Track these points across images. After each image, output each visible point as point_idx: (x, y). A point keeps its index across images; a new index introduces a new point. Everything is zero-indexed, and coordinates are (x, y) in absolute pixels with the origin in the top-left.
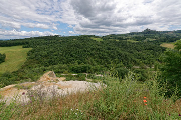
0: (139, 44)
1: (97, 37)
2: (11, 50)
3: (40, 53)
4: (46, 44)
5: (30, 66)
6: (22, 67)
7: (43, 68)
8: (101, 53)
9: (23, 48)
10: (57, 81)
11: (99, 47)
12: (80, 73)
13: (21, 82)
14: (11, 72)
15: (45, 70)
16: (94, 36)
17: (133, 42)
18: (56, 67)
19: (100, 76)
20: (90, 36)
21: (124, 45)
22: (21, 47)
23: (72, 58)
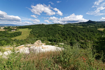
2: (24, 30)
4: (38, 28)
5: (31, 37)
7: (37, 38)
8: (63, 32)
9: (29, 29)
10: (42, 44)
11: (62, 30)
12: (52, 42)
13: (27, 44)
14: (23, 39)
15: (37, 39)
16: (60, 24)
17: (81, 27)
18: (42, 38)
19: (62, 44)
20: (58, 24)
21: (76, 29)
22: (28, 29)
23: (49, 35)
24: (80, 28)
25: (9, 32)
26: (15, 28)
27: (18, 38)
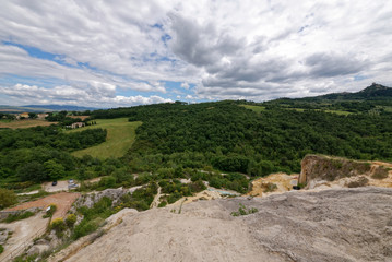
0: (360, 118)
1: (252, 103)
3: (155, 129)
4: (163, 115)
5: (140, 150)
6: (129, 153)
8: (268, 134)
9: (130, 121)
11: (261, 122)
16: (245, 102)
18: (185, 155)
21: (319, 120)
24: (336, 115)
25: (64, 131)
26: (83, 118)
27: (94, 152)
